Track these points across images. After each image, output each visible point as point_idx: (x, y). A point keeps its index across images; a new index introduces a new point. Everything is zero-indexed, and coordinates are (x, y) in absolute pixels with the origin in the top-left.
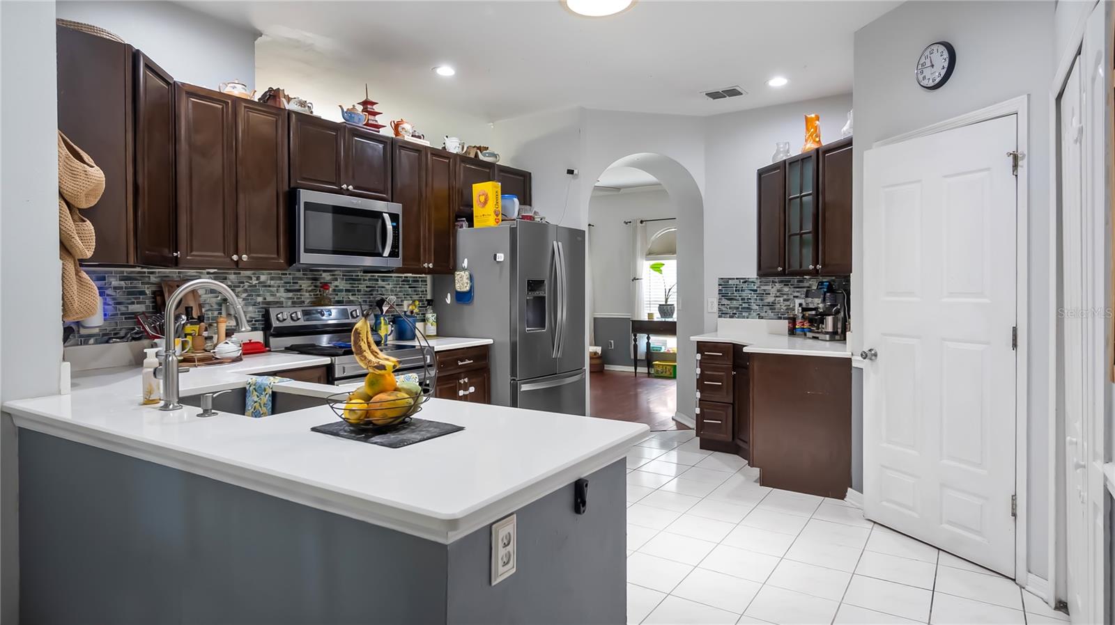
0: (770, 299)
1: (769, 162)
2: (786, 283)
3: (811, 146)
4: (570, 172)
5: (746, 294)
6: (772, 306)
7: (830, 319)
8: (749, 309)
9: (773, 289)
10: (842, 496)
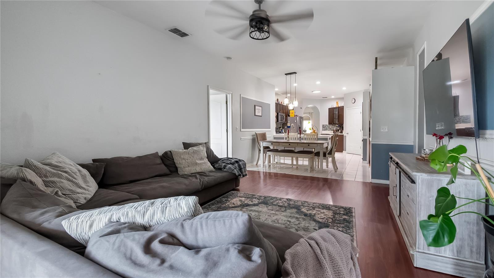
0: (330, 128)
1: (330, 107)
2: (333, 125)
3: (337, 106)
4: (301, 108)
5: (327, 127)
6: (331, 129)
7: (340, 130)
8: (327, 129)
9: (331, 126)
10: (342, 152)
